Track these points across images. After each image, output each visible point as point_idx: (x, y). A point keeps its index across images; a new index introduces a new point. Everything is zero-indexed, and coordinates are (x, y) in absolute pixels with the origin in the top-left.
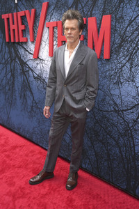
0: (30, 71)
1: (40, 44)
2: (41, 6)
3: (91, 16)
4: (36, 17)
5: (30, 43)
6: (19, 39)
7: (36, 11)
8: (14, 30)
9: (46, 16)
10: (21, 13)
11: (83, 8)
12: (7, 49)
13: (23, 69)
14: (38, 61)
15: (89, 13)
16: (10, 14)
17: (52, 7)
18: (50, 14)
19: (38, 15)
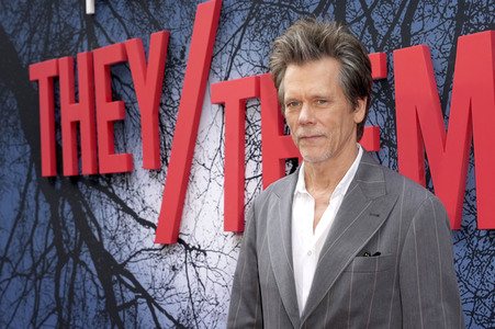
0: (143, 305)
1: (187, 178)
2: (192, 16)
3: (406, 43)
4: (170, 63)
5: (142, 175)
6: (96, 161)
7: (168, 39)
8: (76, 125)
9: (210, 58)
10: (107, 54)
11: (368, 12)
12: (45, 207)
13: (110, 295)
14: (177, 257)
15: (397, 31)
16: (64, 61)
17: (238, 19)
18: (229, 47)
19: (178, 56)
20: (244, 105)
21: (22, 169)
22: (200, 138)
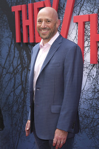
4: (59, 8)
6: (34, 39)
8: (28, 27)
12: (17, 52)
18: (80, 5)
19: (62, 6)
20: (84, 24)
21: (9, 40)
22: (69, 33)
